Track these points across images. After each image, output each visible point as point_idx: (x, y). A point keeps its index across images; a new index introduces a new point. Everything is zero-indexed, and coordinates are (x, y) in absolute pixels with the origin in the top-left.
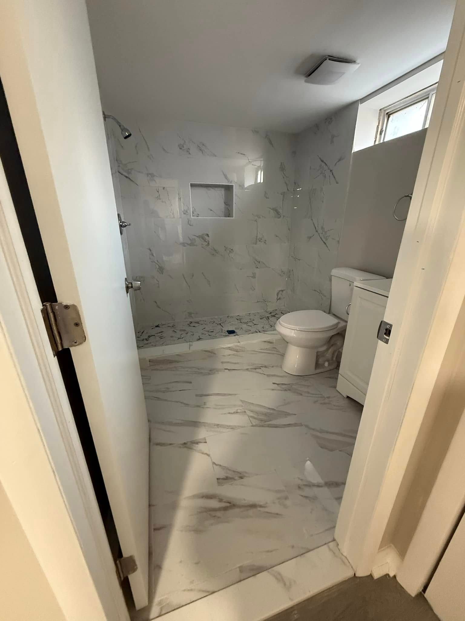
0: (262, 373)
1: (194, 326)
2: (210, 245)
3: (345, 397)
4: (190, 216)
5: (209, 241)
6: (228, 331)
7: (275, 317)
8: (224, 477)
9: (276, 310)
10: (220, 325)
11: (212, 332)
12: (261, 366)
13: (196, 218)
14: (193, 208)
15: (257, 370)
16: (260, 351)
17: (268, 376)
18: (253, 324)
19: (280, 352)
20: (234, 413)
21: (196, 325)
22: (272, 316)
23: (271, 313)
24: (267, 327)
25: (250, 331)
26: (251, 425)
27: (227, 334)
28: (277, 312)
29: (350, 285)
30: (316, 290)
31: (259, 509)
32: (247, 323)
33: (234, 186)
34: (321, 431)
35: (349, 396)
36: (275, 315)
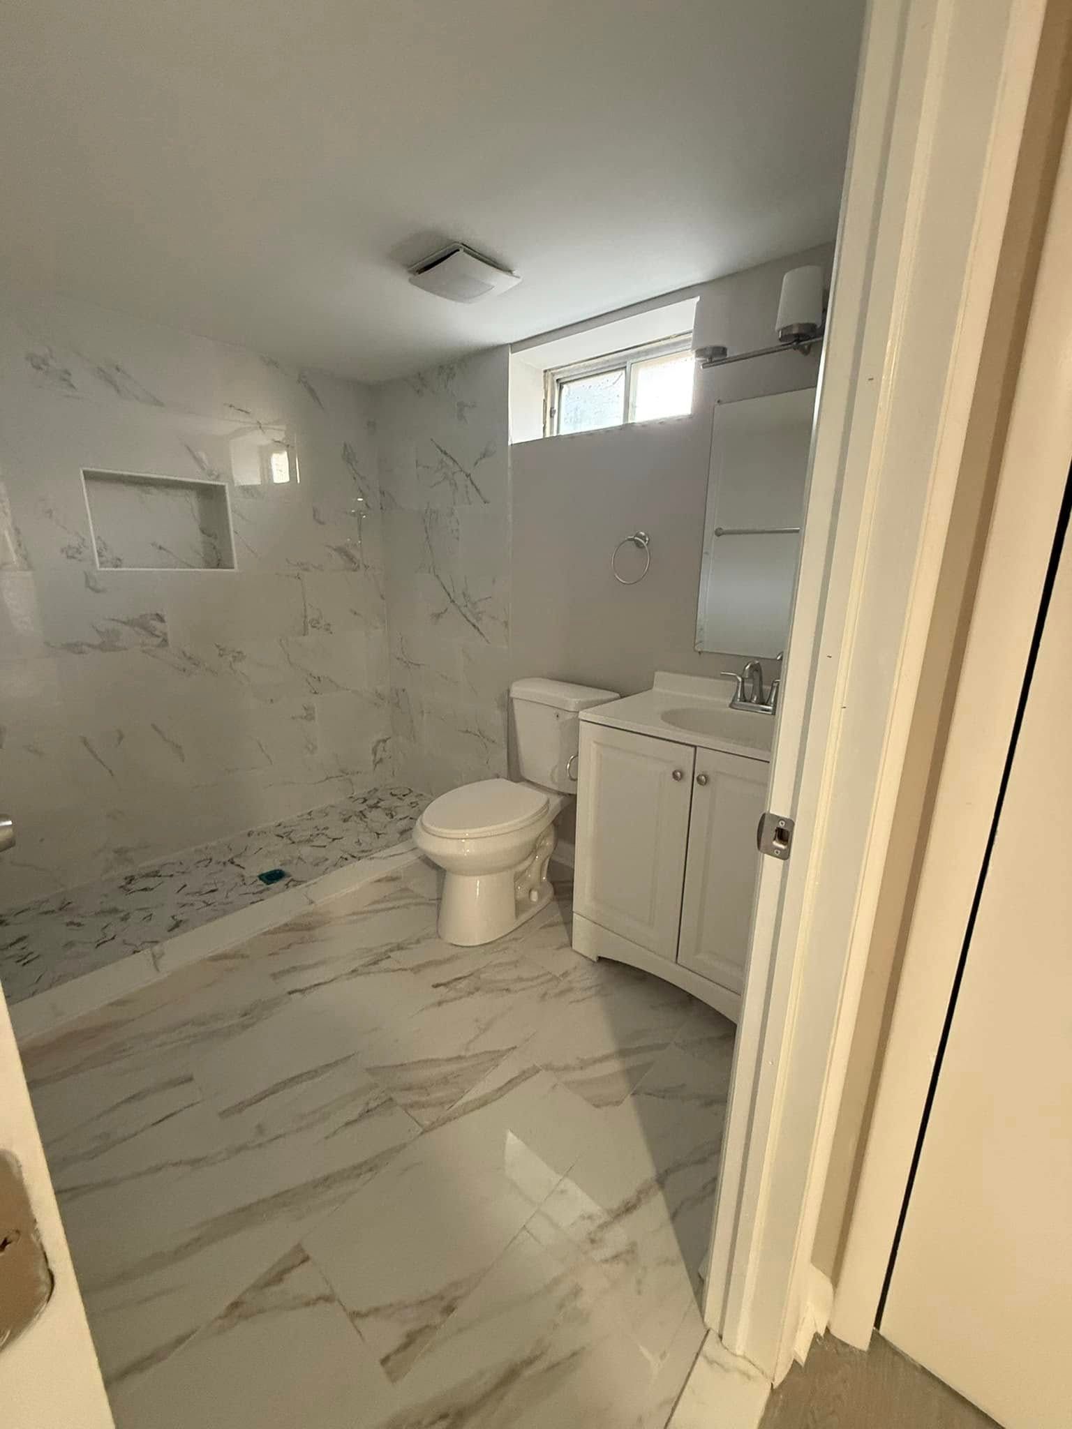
0: (396, 968)
1: (145, 889)
2: (170, 643)
3: (595, 960)
4: (93, 563)
5: (165, 634)
6: (261, 877)
7: (379, 809)
8: (403, 1340)
9: (376, 790)
10: (232, 863)
11: (213, 891)
12: (386, 951)
13: (111, 569)
14: (99, 542)
15: (384, 964)
16: (370, 908)
17: (417, 969)
18: (329, 838)
19: (423, 897)
20: (361, 1116)
21: (151, 882)
22: (371, 807)
23: (365, 800)
24: (366, 839)
25: (327, 859)
26: (421, 1130)
27: (262, 885)
28: (379, 794)
29: (558, 716)
30: (469, 730)
31: (527, 1373)
32: (312, 841)
33: (227, 488)
34: (583, 1065)
35: (602, 956)
36: (378, 802)
